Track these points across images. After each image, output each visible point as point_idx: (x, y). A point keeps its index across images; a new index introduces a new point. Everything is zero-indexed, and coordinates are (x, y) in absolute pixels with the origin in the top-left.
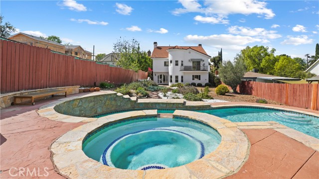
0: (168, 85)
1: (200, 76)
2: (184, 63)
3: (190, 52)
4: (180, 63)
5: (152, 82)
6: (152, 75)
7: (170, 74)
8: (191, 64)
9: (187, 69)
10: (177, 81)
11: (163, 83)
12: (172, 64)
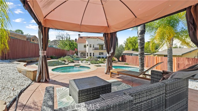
0: (86, 58)
1: (103, 53)
2: (94, 46)
3: (98, 40)
4: (92, 46)
5: (77, 56)
6: (77, 52)
7: (87, 52)
8: (98, 47)
9: (96, 49)
10: (91, 56)
11: (83, 57)
12: (88, 47)
